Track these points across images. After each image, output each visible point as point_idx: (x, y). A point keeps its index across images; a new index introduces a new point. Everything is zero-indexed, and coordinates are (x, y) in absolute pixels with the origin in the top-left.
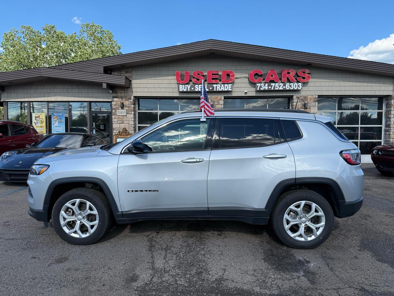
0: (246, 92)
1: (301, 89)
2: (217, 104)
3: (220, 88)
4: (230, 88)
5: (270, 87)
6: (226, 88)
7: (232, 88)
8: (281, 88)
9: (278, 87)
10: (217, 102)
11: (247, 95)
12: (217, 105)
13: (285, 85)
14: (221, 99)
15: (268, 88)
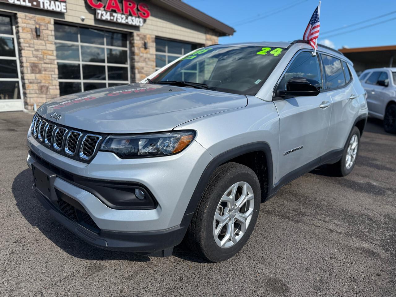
0: (84, 17)
1: (143, 26)
2: (45, 28)
3: (50, 5)
4: (64, 9)
5: (112, 18)
6: (58, 7)
7: (66, 9)
8: (123, 21)
9: (121, 19)
10: (45, 26)
11: (85, 23)
12: (45, 30)
13: (127, 18)
14: (49, 23)
15: (111, 19)
